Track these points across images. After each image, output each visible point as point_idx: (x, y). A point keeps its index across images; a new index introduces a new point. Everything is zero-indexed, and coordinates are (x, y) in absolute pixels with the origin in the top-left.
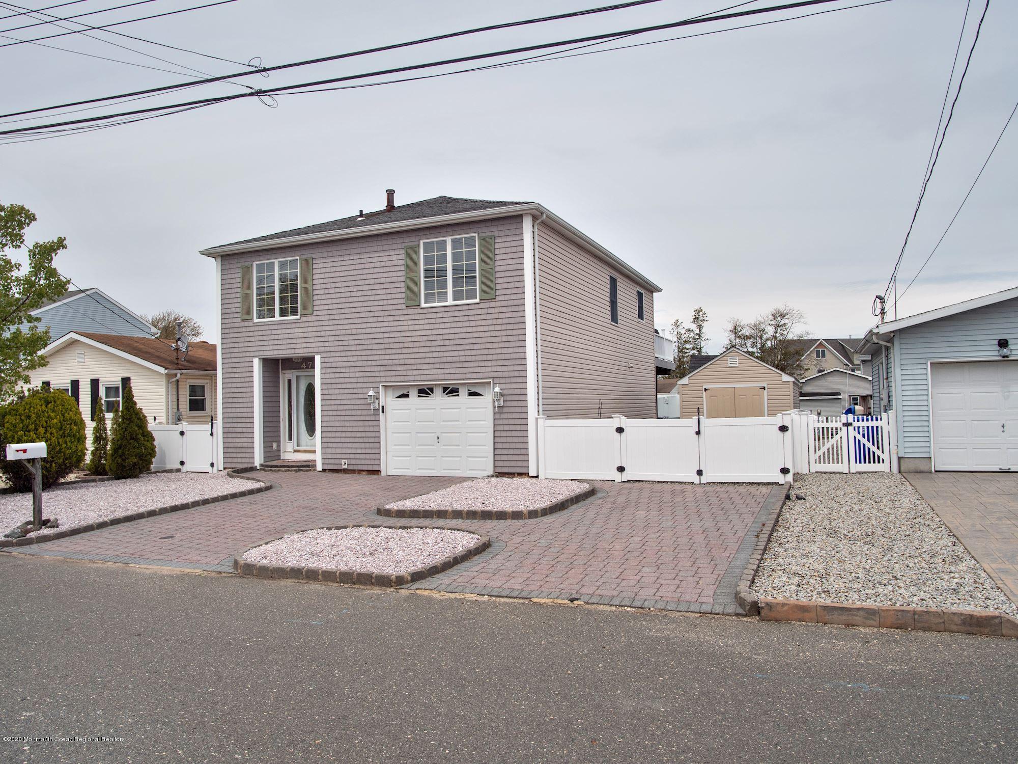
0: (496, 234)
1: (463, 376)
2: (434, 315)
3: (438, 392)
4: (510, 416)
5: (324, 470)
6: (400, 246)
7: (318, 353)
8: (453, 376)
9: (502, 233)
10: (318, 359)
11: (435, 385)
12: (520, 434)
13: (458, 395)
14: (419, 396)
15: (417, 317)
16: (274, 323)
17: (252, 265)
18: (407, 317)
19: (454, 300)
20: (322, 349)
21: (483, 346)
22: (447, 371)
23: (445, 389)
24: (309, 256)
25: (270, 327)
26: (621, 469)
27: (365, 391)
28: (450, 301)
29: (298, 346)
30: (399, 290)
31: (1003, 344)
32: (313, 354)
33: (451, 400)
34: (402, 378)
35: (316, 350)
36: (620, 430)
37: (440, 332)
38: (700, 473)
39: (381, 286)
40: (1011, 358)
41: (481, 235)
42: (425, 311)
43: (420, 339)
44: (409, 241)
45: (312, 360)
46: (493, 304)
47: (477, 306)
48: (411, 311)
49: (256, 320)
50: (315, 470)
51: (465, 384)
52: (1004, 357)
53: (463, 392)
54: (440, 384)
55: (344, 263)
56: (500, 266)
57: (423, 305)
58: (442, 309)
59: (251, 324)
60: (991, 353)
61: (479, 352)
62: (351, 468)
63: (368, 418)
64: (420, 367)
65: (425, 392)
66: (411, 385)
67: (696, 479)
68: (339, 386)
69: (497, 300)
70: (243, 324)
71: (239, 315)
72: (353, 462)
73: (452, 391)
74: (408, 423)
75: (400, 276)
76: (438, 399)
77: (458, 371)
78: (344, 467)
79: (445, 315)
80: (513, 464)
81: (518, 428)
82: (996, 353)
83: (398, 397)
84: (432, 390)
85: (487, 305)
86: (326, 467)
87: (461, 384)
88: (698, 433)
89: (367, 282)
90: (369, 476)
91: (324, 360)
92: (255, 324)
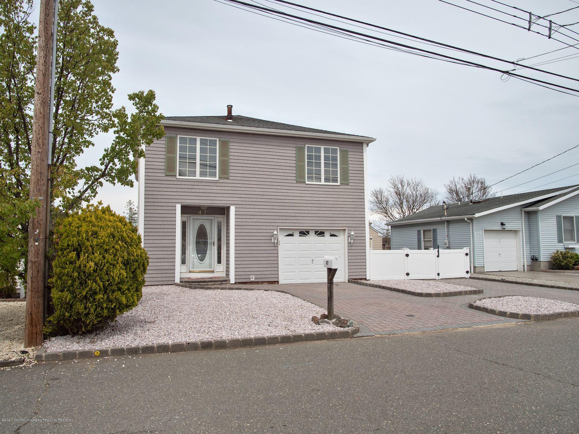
0: (349, 150)
1: (331, 225)
2: (314, 189)
3: (312, 234)
4: (356, 248)
5: (236, 283)
6: (292, 145)
7: (233, 204)
8: (325, 225)
9: (352, 150)
10: (232, 209)
11: (311, 229)
12: (362, 257)
13: (324, 236)
14: (300, 236)
15: (303, 189)
16: (196, 181)
17: (177, 137)
18: (297, 188)
19: (325, 182)
20: (236, 202)
21: (342, 209)
22: (321, 222)
23: (316, 232)
24: (228, 139)
25: (192, 183)
26: (408, 274)
27: (271, 231)
28: (323, 182)
29: (216, 198)
30: (291, 172)
31: (502, 224)
32: (229, 205)
33: (320, 239)
34: (294, 225)
35: (232, 202)
36: (407, 255)
37: (318, 199)
38: (438, 274)
39: (280, 168)
40: (506, 229)
41: (341, 149)
42: (308, 186)
43: (305, 202)
44: (300, 144)
45: (228, 208)
46: (347, 187)
47: (339, 187)
48: (299, 185)
49: (178, 177)
50: (229, 283)
51: (328, 230)
52: (504, 229)
53: (327, 234)
54: (314, 229)
55: (254, 149)
56: (351, 167)
57: (307, 183)
58: (318, 186)
59: (174, 179)
60: (499, 227)
61: (340, 212)
62: (257, 280)
63: (269, 248)
64: (305, 218)
65: (304, 233)
66: (295, 229)
67: (437, 277)
68: (249, 227)
69: (349, 185)
70: (166, 178)
71: (163, 171)
72: (259, 277)
73: (321, 233)
74: (309, 252)
75: (293, 163)
76: (312, 238)
77: (328, 222)
78: (252, 280)
79: (320, 190)
80: (358, 274)
81: (361, 254)
82: (501, 227)
83: (286, 236)
84: (308, 232)
85: (344, 187)
86: (238, 281)
87: (326, 229)
88: (438, 256)
89: (270, 163)
90: (269, 285)
91: (237, 210)
92: (177, 180)
